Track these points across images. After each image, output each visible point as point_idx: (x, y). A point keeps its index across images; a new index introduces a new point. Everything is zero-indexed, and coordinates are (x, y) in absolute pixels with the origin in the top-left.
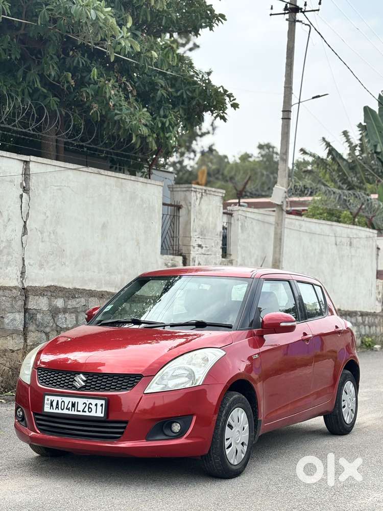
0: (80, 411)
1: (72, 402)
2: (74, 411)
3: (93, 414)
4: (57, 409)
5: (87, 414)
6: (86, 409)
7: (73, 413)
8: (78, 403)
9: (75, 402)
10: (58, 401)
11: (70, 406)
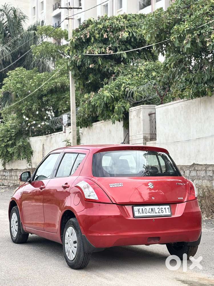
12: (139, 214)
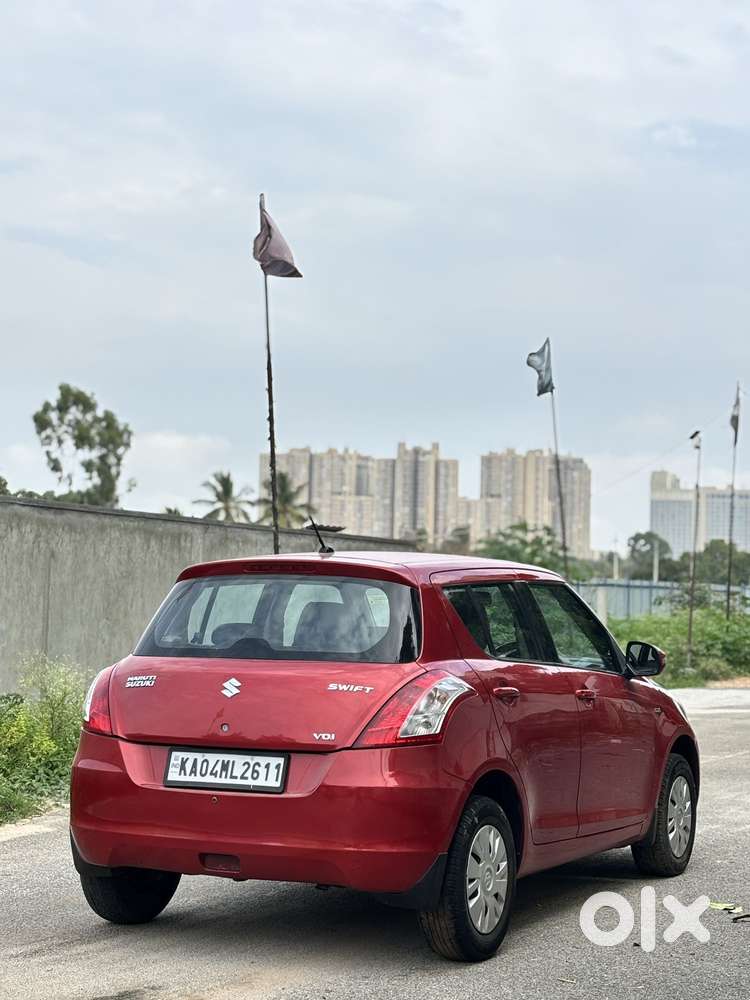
12: (180, 774)
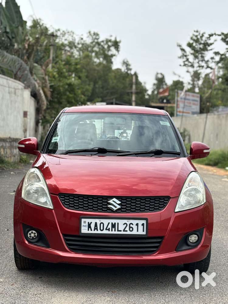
0: (121, 231)
1: (112, 223)
2: (115, 231)
3: (135, 232)
4: (96, 230)
5: (129, 233)
6: (127, 229)
7: (113, 232)
8: (118, 223)
9: (115, 223)
10: (96, 223)
11: (110, 226)
